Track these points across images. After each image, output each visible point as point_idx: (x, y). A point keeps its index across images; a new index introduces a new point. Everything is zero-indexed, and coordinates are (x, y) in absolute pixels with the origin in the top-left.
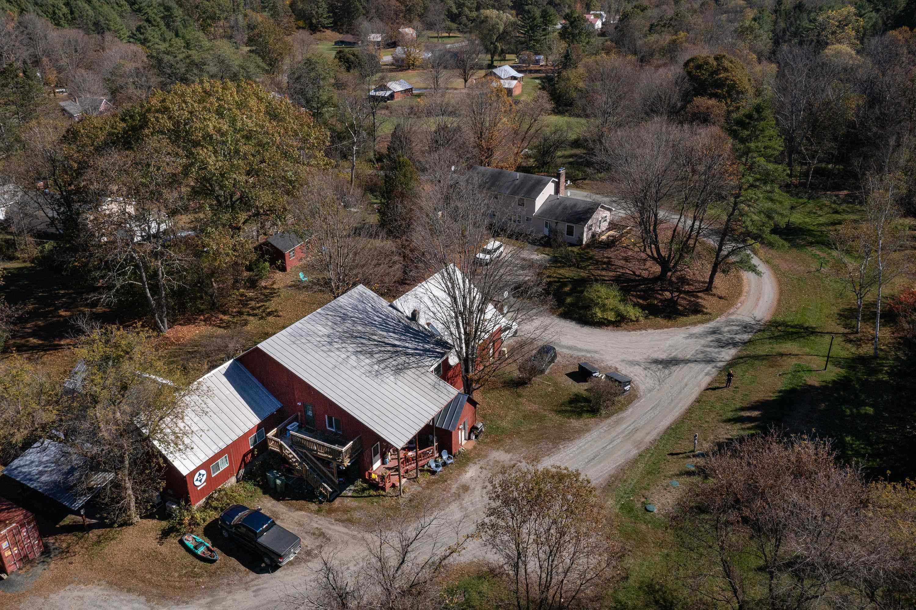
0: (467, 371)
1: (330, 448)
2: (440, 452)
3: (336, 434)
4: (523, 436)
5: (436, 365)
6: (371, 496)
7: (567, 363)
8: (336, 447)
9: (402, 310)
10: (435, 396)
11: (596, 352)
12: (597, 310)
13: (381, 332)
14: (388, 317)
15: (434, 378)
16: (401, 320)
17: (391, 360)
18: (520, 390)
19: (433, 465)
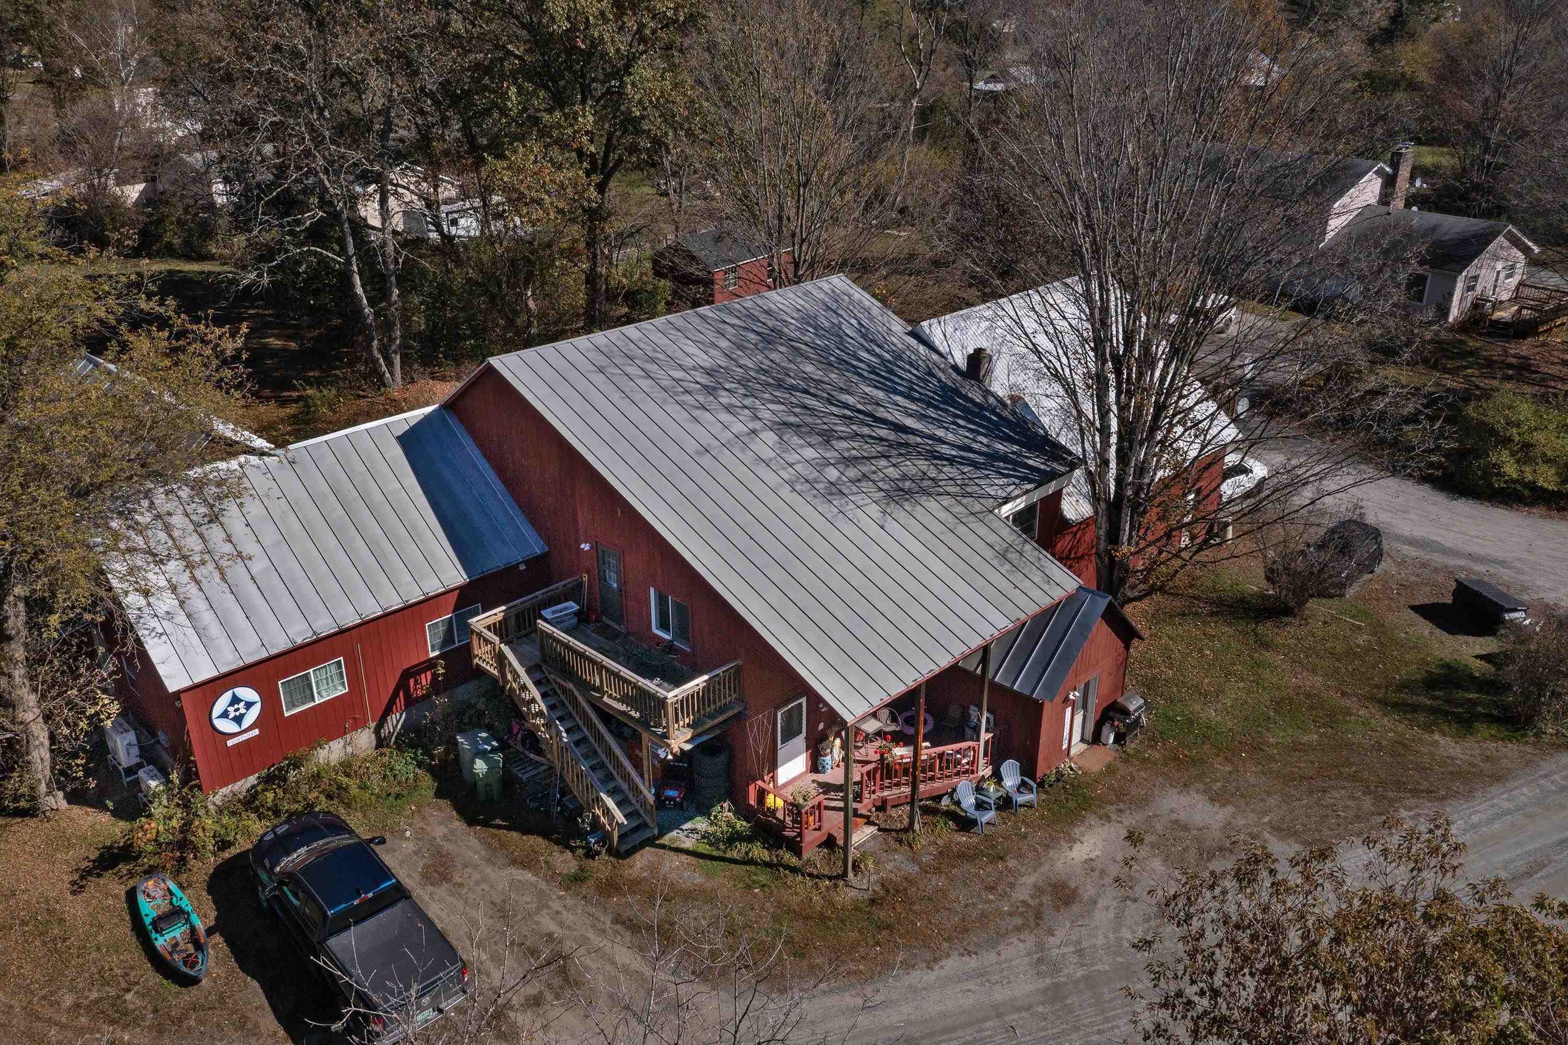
0: (1114, 537)
1: (635, 686)
2: (996, 762)
3: (670, 648)
4: (1272, 759)
5: (1020, 504)
6: (751, 862)
7: (1413, 578)
8: (651, 685)
9: (943, 348)
10: (1003, 584)
11: (1502, 563)
12: (1505, 456)
13: (868, 390)
14: (901, 359)
15: (1009, 534)
16: (936, 371)
17: (883, 463)
18: (1266, 629)
19: (968, 801)
